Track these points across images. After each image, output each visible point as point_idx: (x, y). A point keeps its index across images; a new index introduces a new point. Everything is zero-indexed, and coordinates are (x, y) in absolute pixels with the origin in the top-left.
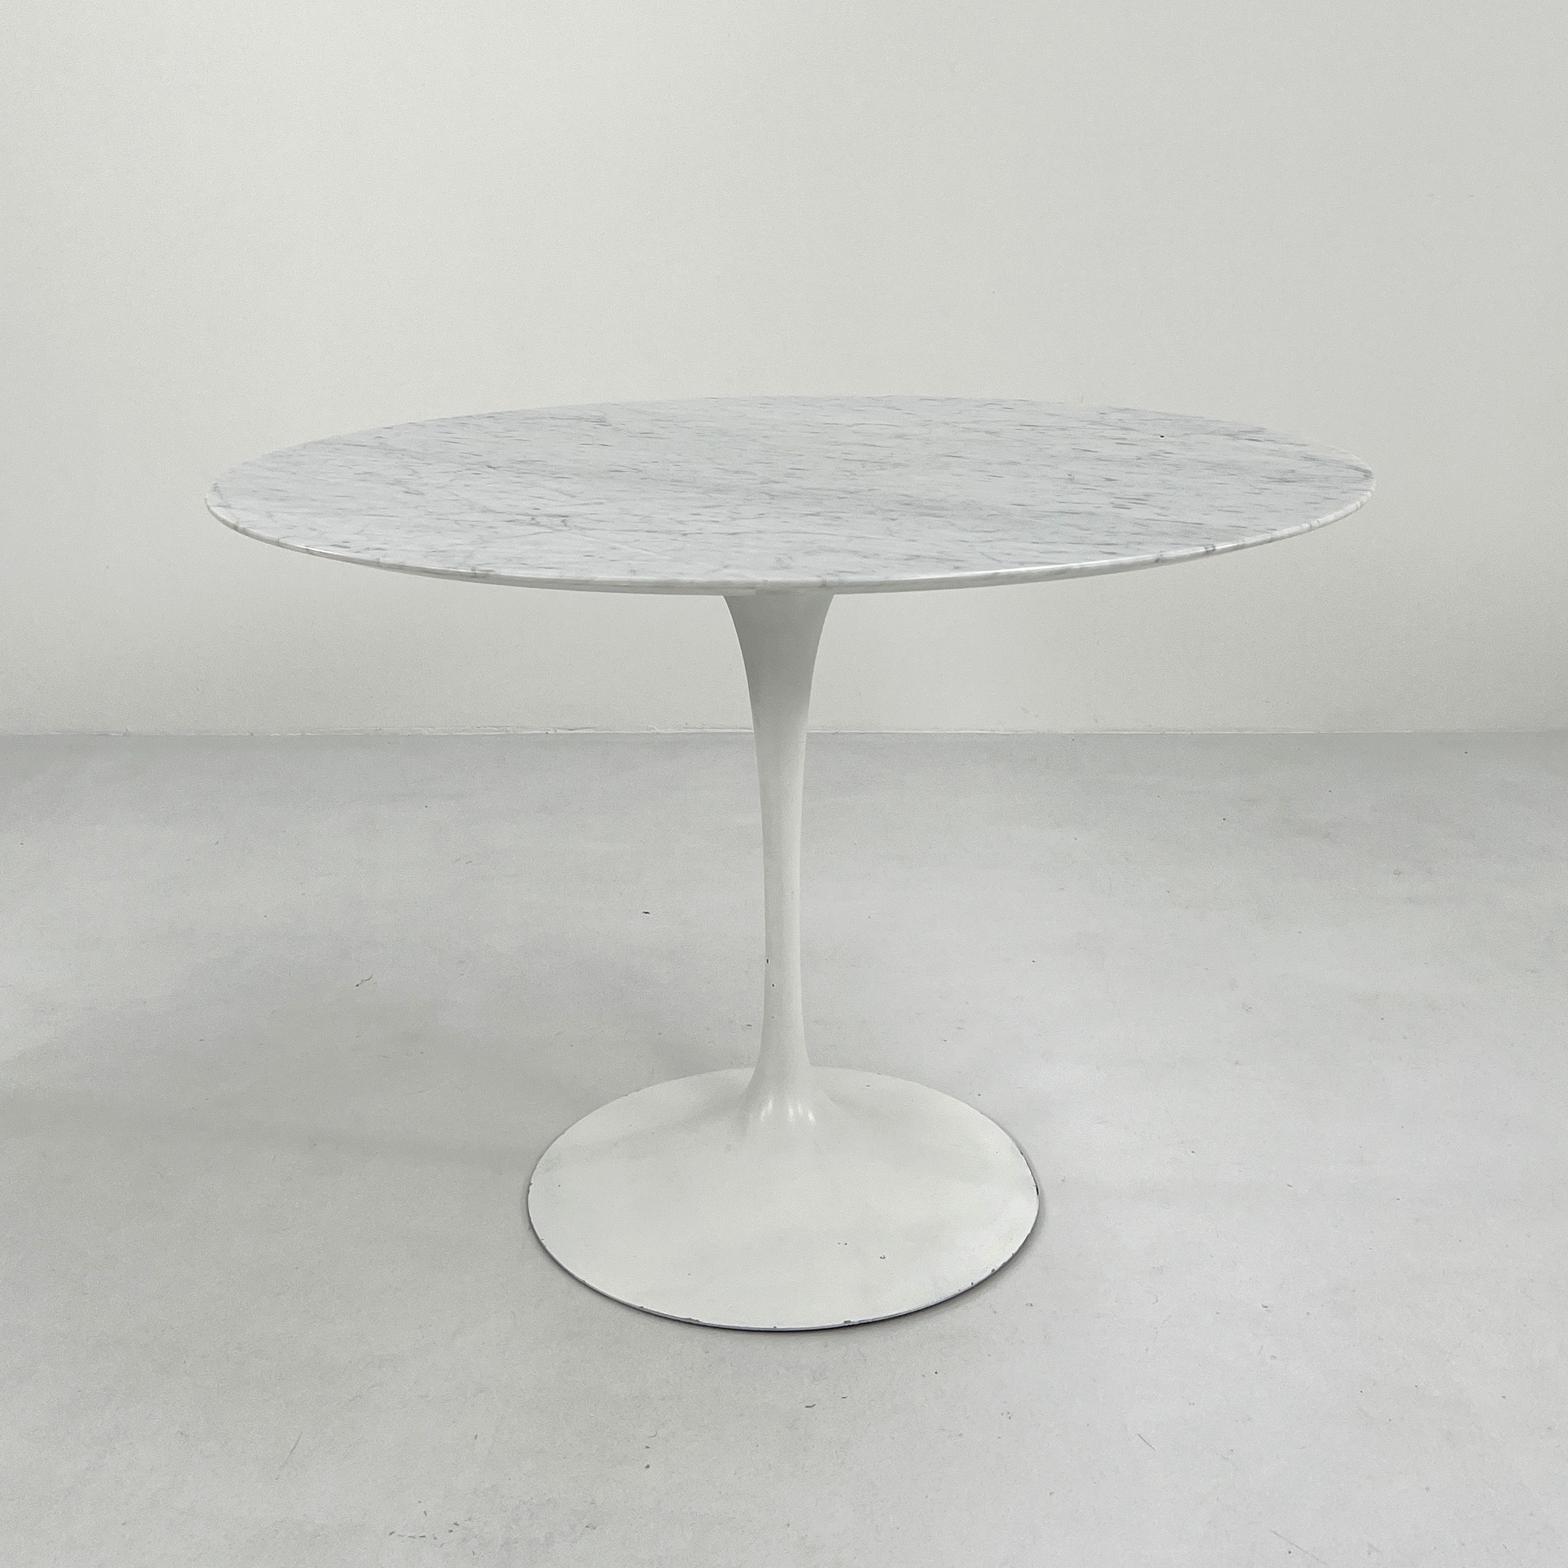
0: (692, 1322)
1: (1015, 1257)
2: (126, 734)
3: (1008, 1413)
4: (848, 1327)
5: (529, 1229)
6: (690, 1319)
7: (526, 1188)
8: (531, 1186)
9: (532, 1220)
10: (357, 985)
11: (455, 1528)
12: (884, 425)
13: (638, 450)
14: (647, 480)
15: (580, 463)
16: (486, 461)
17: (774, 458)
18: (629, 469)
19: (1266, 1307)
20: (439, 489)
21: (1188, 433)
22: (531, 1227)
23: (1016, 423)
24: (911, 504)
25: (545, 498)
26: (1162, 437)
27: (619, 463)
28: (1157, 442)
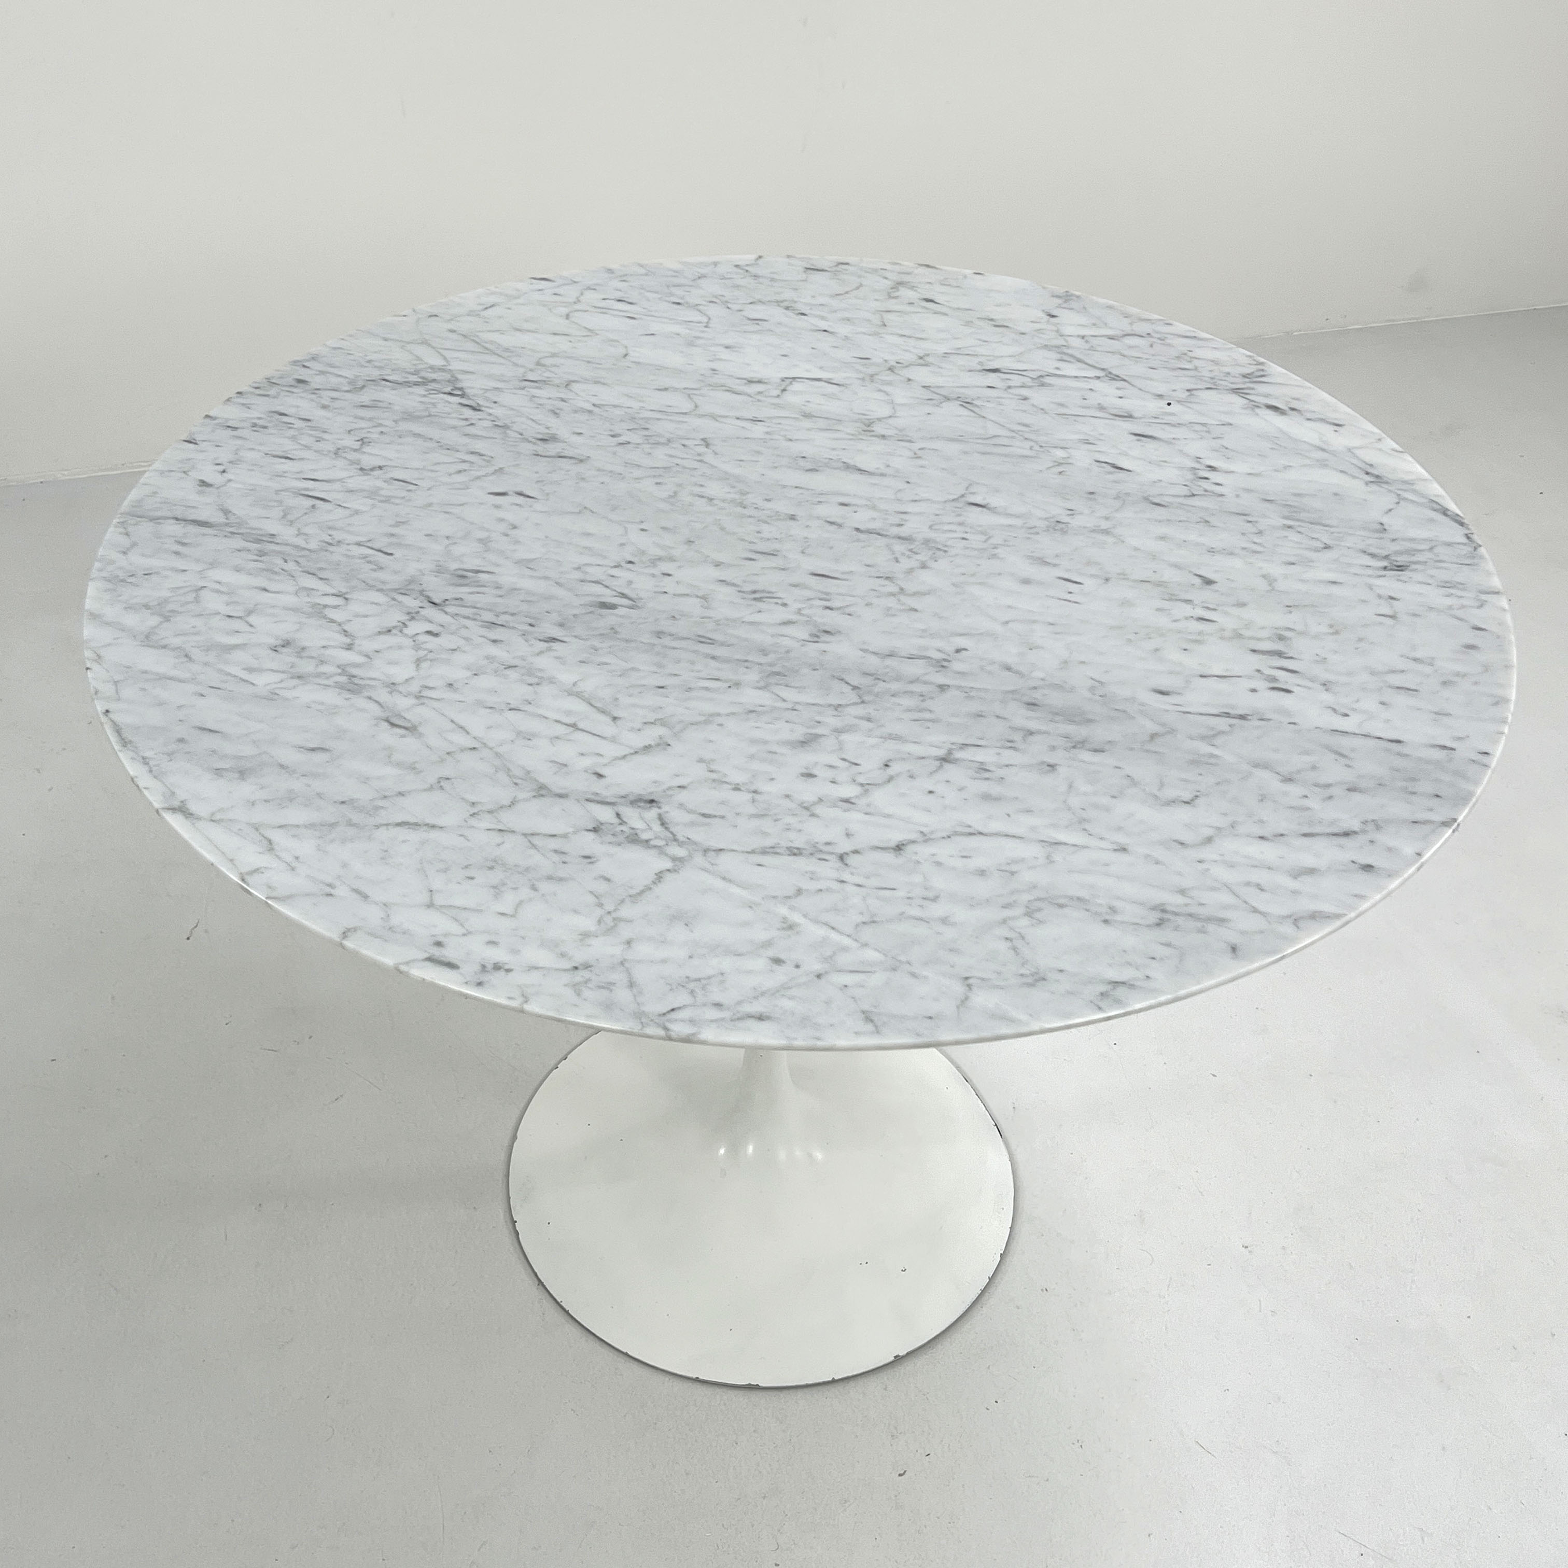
3: (1078, 1441)
10: (188, 939)
12: (823, 384)
13: (580, 512)
14: (667, 641)
15: (535, 574)
16: (412, 581)
17: (767, 531)
18: (614, 593)
19: (1246, 1247)
20: (423, 704)
21: (1192, 386)
22: (540, 1283)
23: (974, 363)
24: (1037, 702)
25: (581, 725)
26: (1169, 404)
27: (590, 570)
28: (1174, 426)
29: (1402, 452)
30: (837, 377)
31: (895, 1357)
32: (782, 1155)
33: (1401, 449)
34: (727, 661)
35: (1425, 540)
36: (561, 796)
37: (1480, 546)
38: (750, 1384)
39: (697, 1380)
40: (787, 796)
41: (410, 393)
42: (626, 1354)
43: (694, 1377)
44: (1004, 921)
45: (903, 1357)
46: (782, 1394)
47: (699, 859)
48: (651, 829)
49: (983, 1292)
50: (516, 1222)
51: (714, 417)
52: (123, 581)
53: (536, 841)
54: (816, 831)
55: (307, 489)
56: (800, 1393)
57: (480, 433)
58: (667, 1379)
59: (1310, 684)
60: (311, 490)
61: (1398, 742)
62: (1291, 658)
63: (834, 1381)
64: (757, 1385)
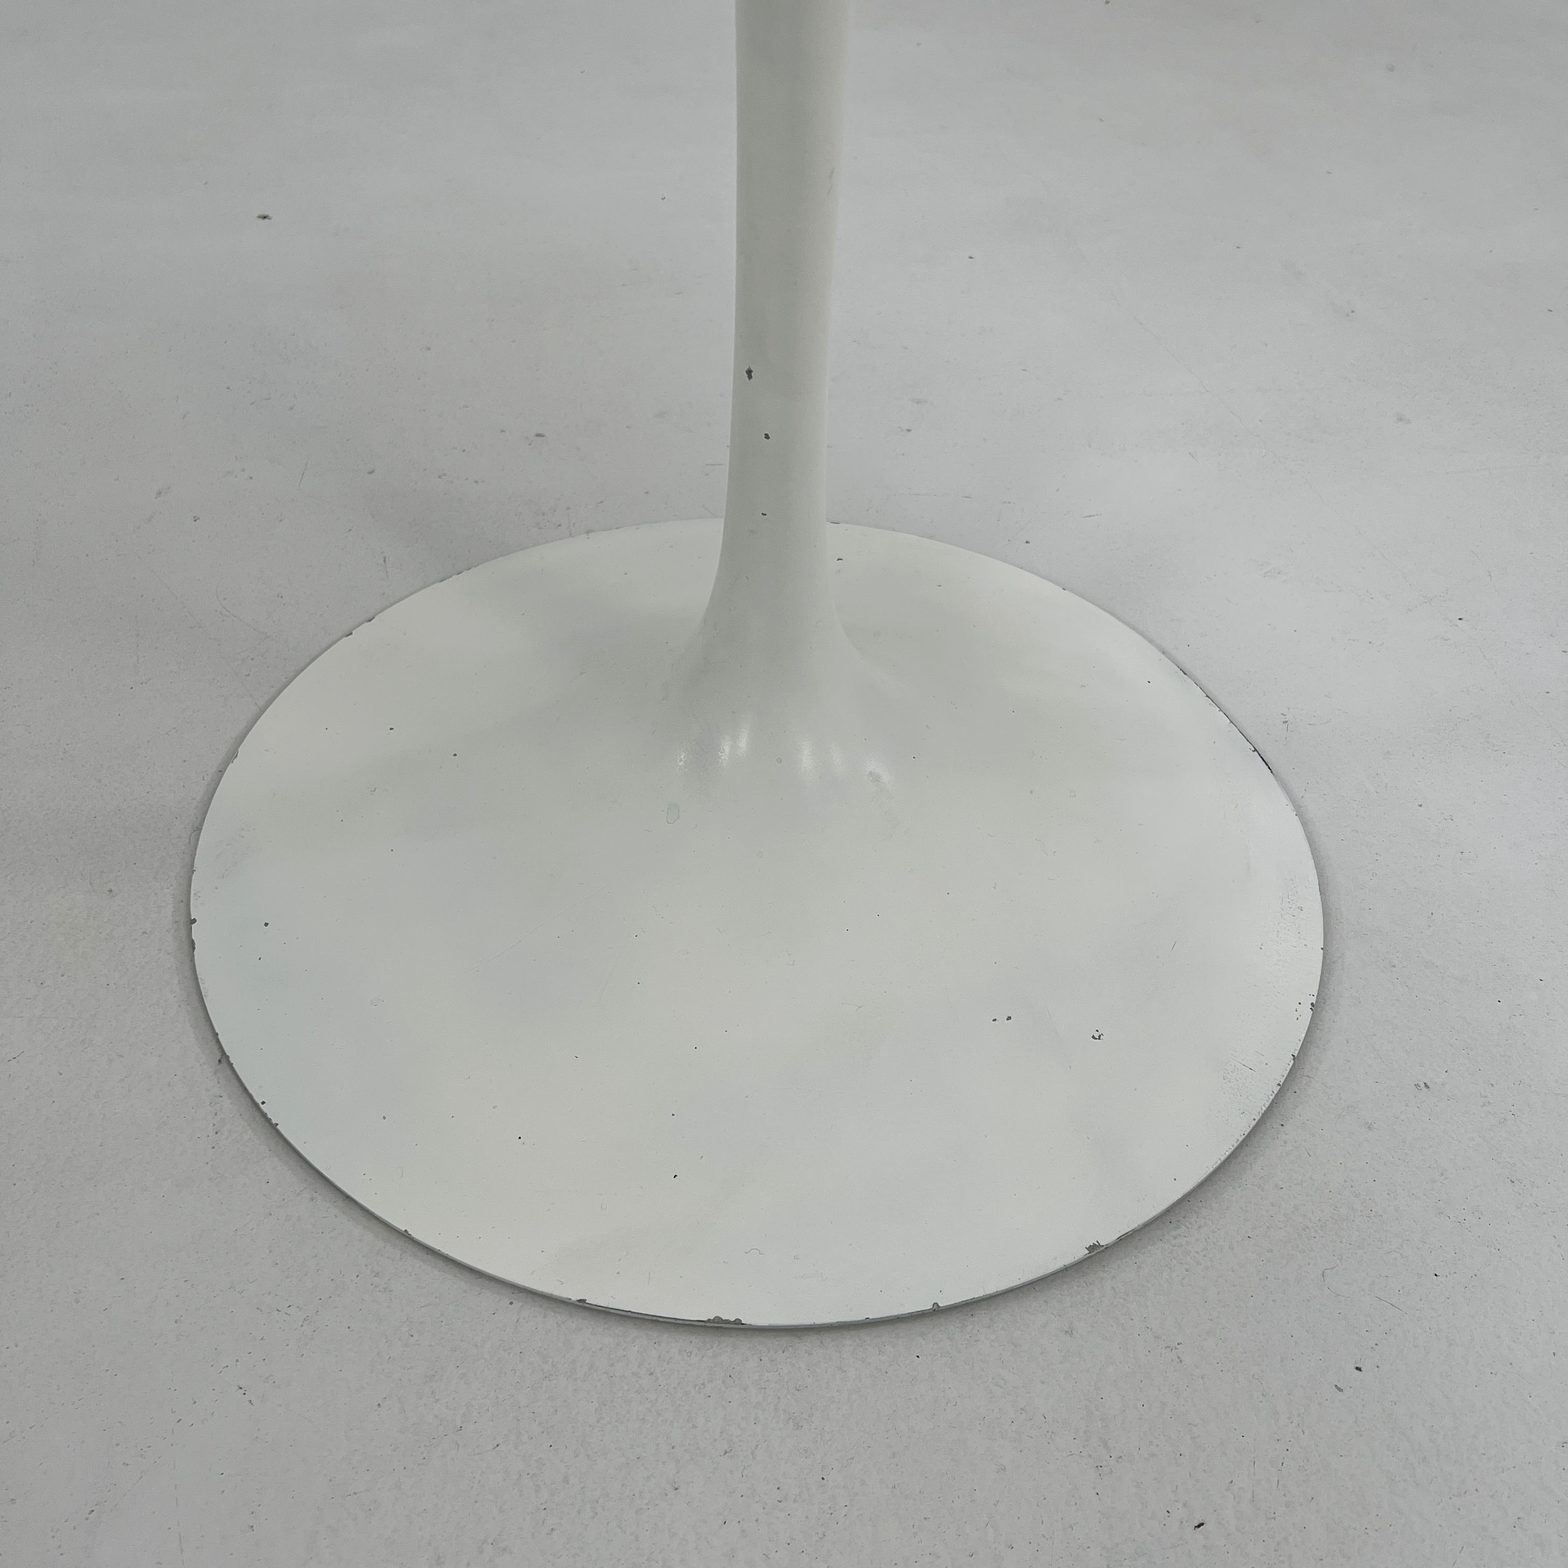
22: (224, 1058)
31: (1091, 1248)
32: (807, 759)
38: (718, 1320)
39: (581, 1306)
42: (405, 1236)
43: (574, 1298)
45: (1108, 1247)
46: (804, 1345)
49: (1284, 1089)
50: (194, 921)
56: (848, 1342)
58: (506, 1301)
63: (936, 1312)
64: (738, 1322)
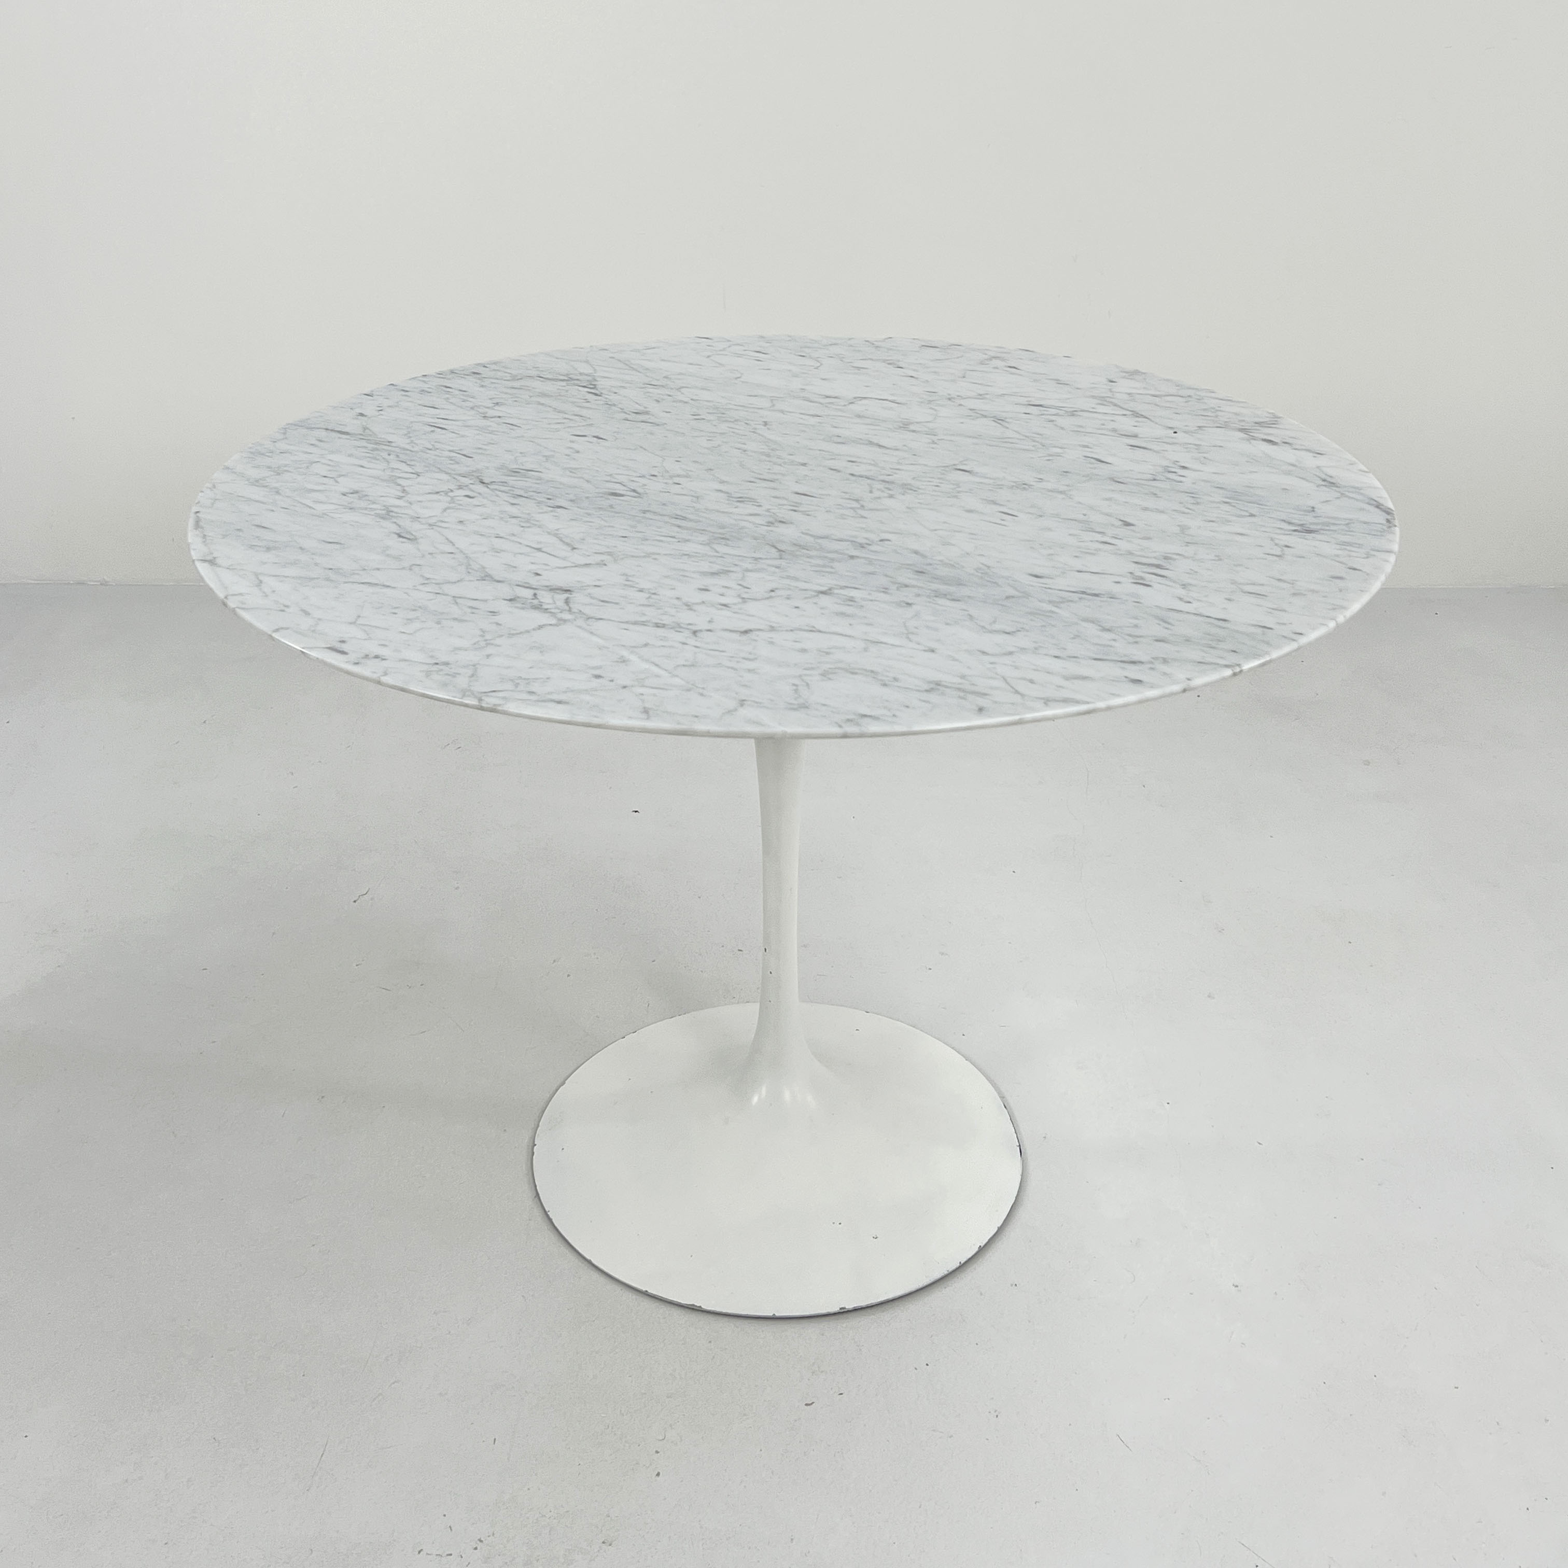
0: (695, 1308)
1: (1000, 1230)
2: (104, 584)
3: (996, 1411)
4: (843, 1313)
5: (535, 1197)
6: (693, 1305)
7: (530, 1150)
8: (535, 1147)
9: (538, 1188)
10: (355, 901)
11: (479, 1545)
12: (888, 402)
13: (635, 449)
14: (648, 515)
15: (576, 475)
16: (478, 470)
17: (777, 469)
18: (628, 489)
19: (1237, 1286)
20: (432, 529)
21: (1202, 425)
23: (1024, 400)
24: (924, 571)
25: (544, 549)
26: (1175, 432)
27: (617, 476)
28: (1170, 444)
29: (1367, 472)
30: (899, 399)
31: (841, 1308)
33: (1367, 470)
34: (687, 529)
35: (1344, 519)
36: (499, 581)
37: (1395, 526)
40: (678, 598)
41: (553, 384)
44: (800, 676)
47: (580, 622)
48: (555, 603)
51: (782, 412)
52: (263, 454)
53: (459, 600)
54: (685, 617)
55: (435, 423)
57: (593, 407)
59: (1174, 585)
60: (438, 424)
61: (1225, 620)
62: (1167, 569)
64: (699, 1306)
